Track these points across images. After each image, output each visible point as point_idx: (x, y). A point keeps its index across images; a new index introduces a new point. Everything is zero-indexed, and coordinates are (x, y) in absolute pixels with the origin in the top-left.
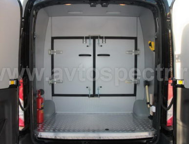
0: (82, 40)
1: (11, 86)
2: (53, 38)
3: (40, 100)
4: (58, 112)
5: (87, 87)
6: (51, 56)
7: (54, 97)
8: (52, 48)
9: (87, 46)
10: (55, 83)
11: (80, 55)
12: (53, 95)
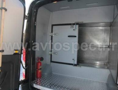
0: (70, 26)
1: (15, 54)
2: (53, 25)
3: (39, 64)
4: (53, 73)
5: (73, 59)
6: (51, 36)
7: (52, 63)
8: (52, 32)
9: (74, 30)
10: (53, 54)
11: (69, 36)
12: (51, 61)
